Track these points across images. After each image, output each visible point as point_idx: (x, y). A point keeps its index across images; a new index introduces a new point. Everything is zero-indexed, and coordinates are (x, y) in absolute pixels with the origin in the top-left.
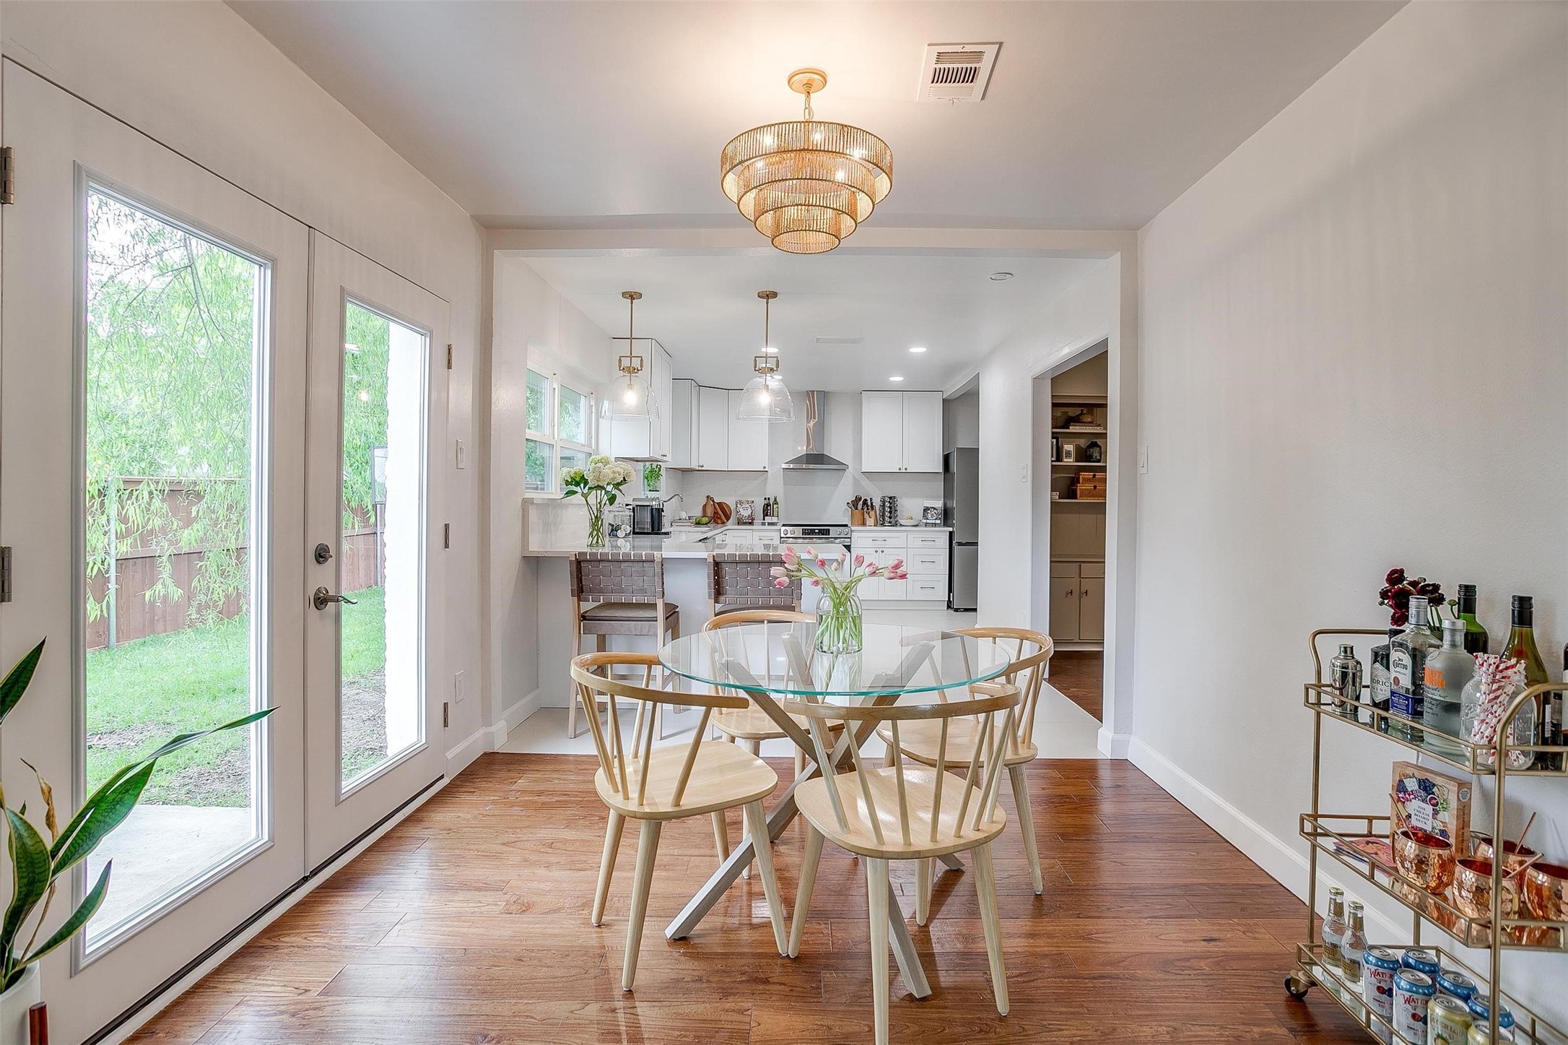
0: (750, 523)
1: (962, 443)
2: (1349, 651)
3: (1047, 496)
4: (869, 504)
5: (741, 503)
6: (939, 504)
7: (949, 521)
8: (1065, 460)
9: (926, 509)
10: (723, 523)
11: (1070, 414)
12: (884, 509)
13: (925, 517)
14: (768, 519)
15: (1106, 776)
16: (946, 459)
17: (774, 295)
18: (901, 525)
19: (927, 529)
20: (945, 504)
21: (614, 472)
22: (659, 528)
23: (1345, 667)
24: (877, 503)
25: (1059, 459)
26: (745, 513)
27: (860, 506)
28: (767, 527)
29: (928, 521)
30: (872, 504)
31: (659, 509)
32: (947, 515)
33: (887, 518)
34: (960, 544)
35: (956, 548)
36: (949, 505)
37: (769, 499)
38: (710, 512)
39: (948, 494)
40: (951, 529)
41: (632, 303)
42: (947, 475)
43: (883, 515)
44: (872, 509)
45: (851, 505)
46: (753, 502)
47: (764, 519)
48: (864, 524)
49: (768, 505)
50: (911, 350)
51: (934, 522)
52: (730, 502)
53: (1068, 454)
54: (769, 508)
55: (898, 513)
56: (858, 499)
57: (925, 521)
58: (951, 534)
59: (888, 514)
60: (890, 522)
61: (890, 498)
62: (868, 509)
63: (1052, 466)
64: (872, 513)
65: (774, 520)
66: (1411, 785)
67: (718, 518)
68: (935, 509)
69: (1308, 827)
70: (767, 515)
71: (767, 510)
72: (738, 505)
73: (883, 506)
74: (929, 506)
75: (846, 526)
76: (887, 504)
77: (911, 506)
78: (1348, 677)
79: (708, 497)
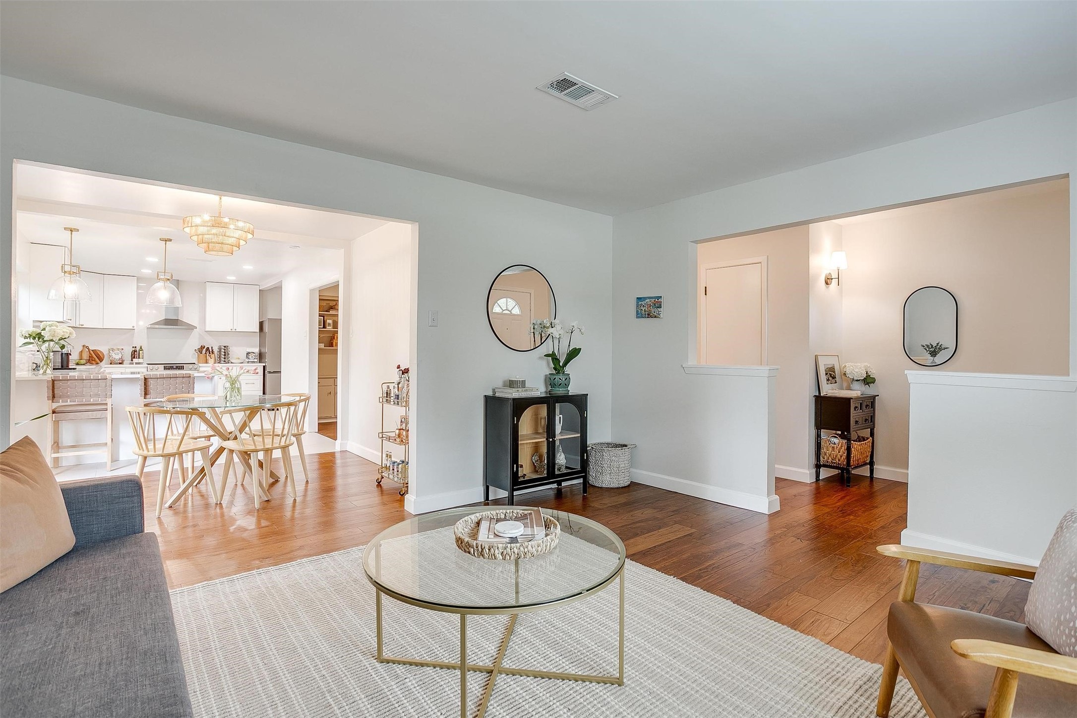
0: (120, 363)
1: (271, 315)
2: (388, 387)
3: (316, 345)
4: (211, 350)
5: (113, 350)
6: (257, 350)
7: (263, 360)
8: (328, 328)
9: (248, 353)
10: (97, 363)
11: (331, 304)
12: (220, 354)
13: (247, 357)
14: (135, 360)
15: (338, 456)
16: (261, 324)
17: (170, 240)
18: (232, 363)
19: (248, 364)
20: (260, 350)
21: (63, 332)
22: (68, 366)
23: (387, 391)
24: (216, 350)
25: (324, 327)
26: (117, 357)
27: (205, 351)
28: (134, 365)
29: (249, 360)
30: (212, 350)
31: (67, 353)
32: (261, 357)
33: (222, 359)
34: (270, 372)
35: (267, 375)
36: (263, 350)
37: (136, 347)
38: (86, 356)
39: (262, 344)
40: (264, 364)
41: (71, 234)
42: (262, 333)
43: (220, 357)
44: (213, 353)
45: (197, 351)
46: (123, 349)
47: (132, 361)
48: (206, 362)
49: (135, 351)
50: (243, 267)
51: (253, 360)
52: (103, 349)
53: (329, 324)
54: (136, 353)
55: (230, 356)
56: (202, 347)
57: (247, 360)
58: (264, 367)
59: (224, 355)
60: (224, 361)
61: (225, 347)
62: (210, 353)
63: (319, 330)
64: (213, 356)
65: (140, 360)
66: (403, 420)
67: (92, 360)
68: (253, 353)
69: (381, 436)
70: (134, 358)
71: (135, 354)
72: (111, 352)
73: (220, 351)
74: (250, 351)
75: (194, 363)
76: (223, 350)
77: (238, 352)
78: (388, 394)
79: (84, 346)
